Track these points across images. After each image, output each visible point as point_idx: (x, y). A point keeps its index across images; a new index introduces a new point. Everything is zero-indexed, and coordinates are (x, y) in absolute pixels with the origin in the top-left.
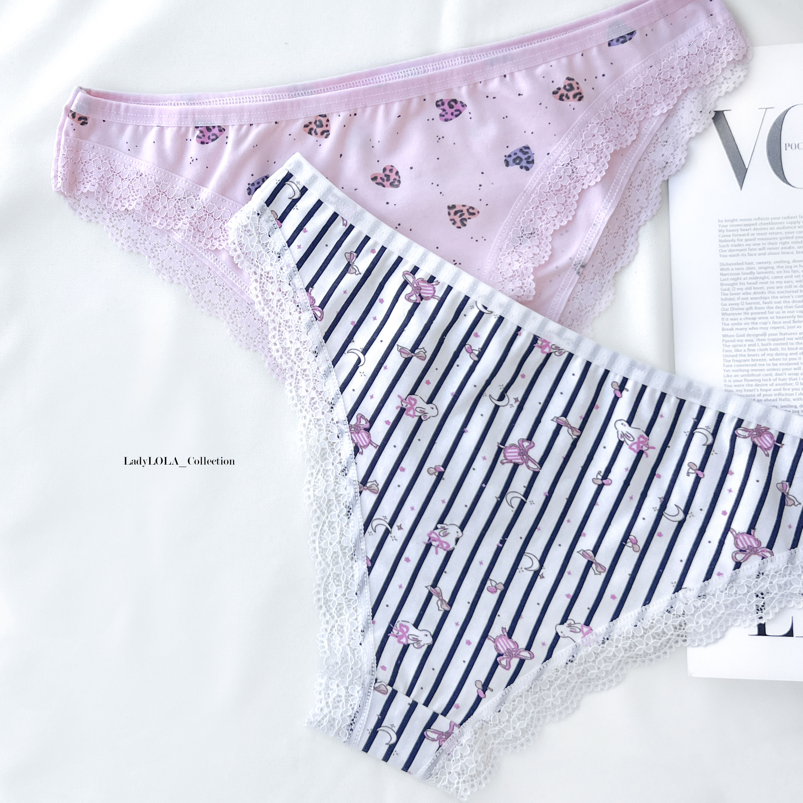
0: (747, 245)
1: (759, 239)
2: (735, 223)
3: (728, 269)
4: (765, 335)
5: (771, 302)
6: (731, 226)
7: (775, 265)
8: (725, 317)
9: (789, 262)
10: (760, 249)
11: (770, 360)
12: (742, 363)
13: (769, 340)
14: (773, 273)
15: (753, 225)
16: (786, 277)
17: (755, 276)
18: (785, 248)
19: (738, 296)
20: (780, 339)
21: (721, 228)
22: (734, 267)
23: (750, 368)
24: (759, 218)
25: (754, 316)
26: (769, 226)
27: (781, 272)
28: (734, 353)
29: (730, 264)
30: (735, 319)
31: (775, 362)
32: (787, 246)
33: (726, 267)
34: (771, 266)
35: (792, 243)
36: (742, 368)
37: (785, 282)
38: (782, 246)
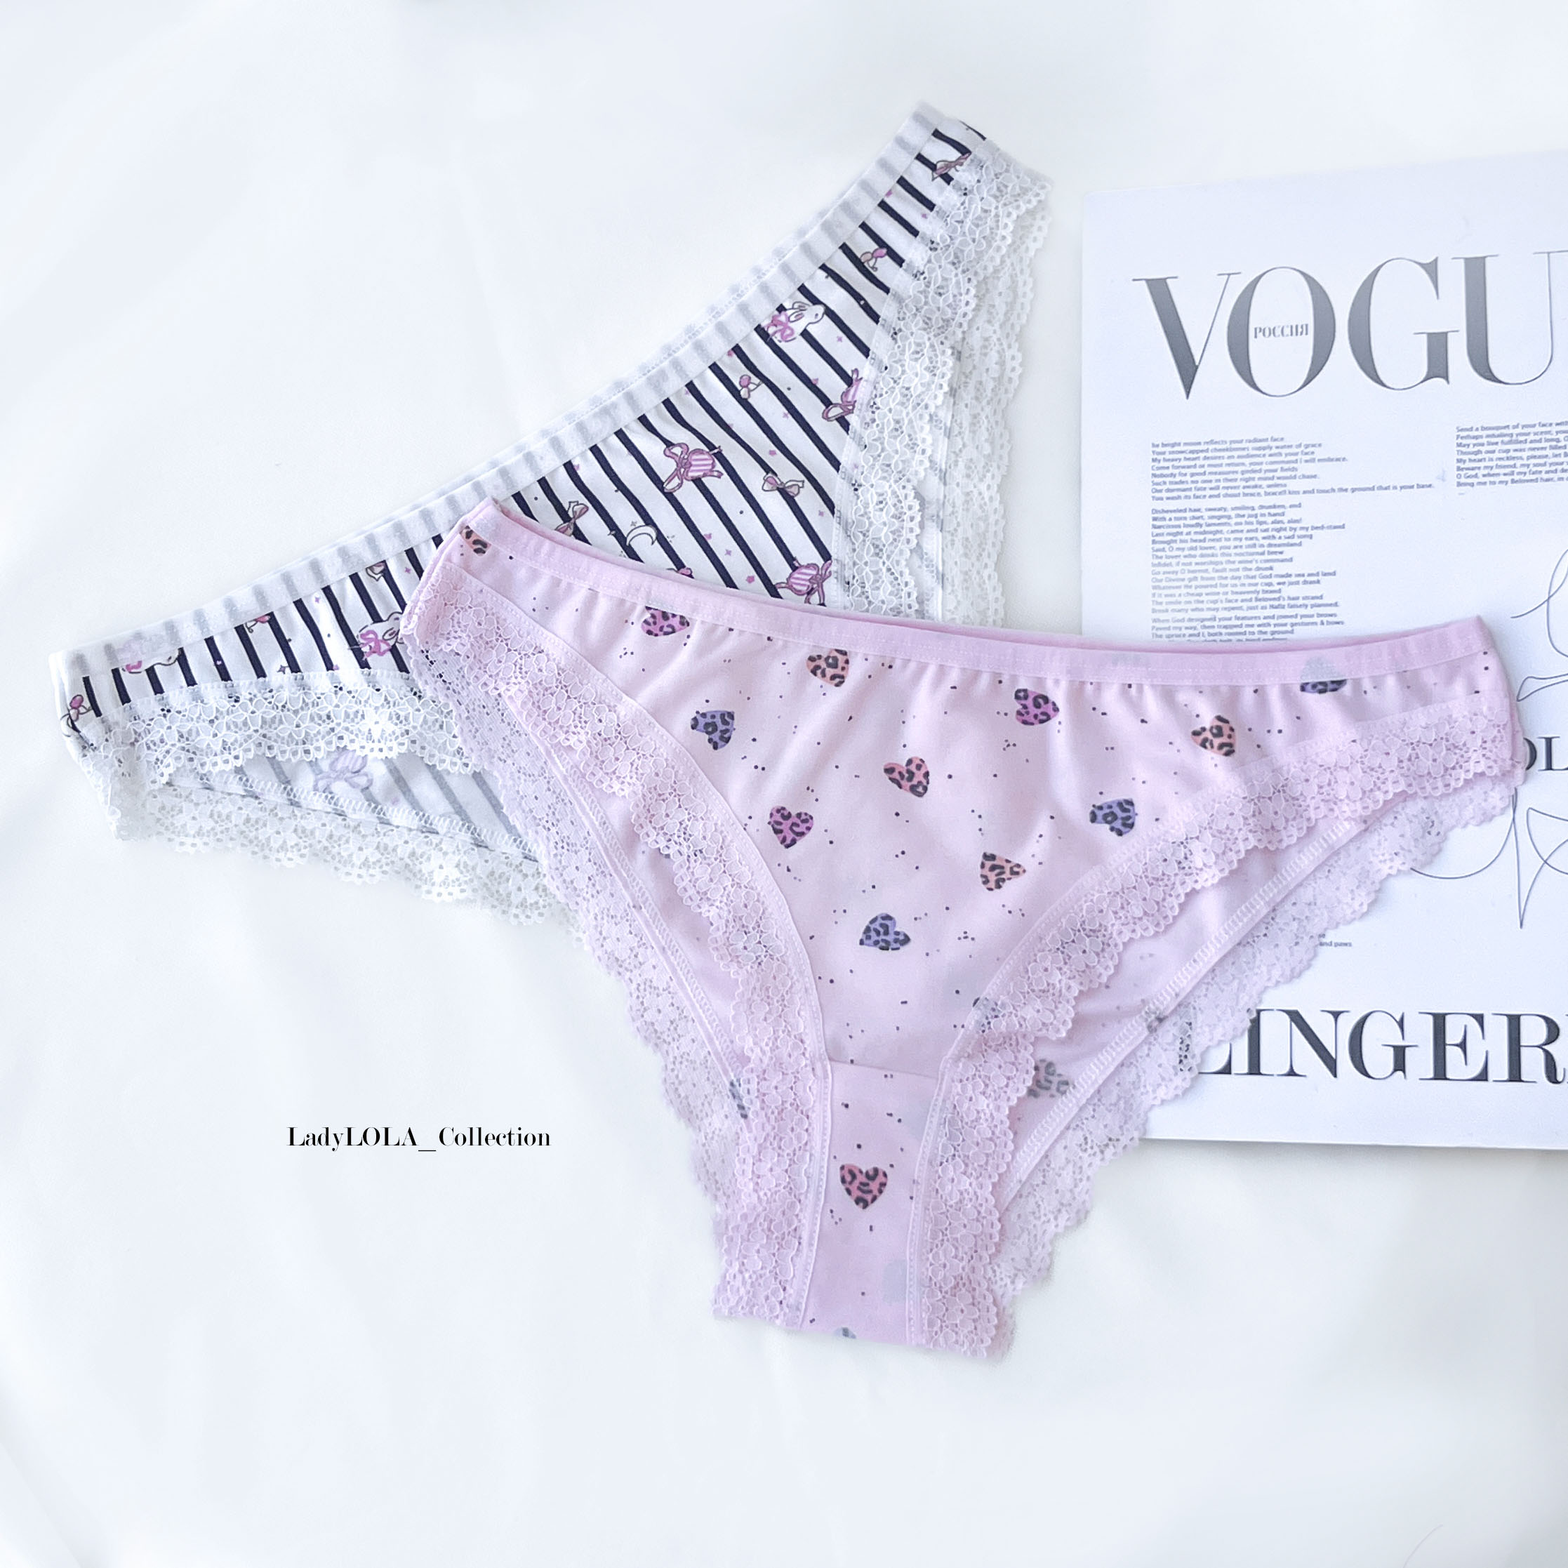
0: (1193, 482)
1: (1210, 473)
2: (1177, 449)
3: (1164, 519)
4: (1214, 619)
5: (1224, 570)
6: (1171, 453)
7: (1233, 514)
8: (1157, 592)
9: (1253, 509)
10: (1211, 489)
13: (1219, 627)
14: (1230, 525)
15: (1202, 451)
16: (1248, 531)
17: (1202, 530)
18: (1248, 487)
19: (1178, 560)
20: (1236, 626)
21: (1155, 456)
22: (1173, 515)
24: (1212, 442)
25: (1199, 591)
26: (1226, 454)
27: (1241, 524)
29: (1167, 512)
30: (1171, 595)
32: (1251, 483)
33: (1161, 515)
34: (1226, 513)
35: (1259, 479)
37: (1246, 539)
38: (1244, 484)
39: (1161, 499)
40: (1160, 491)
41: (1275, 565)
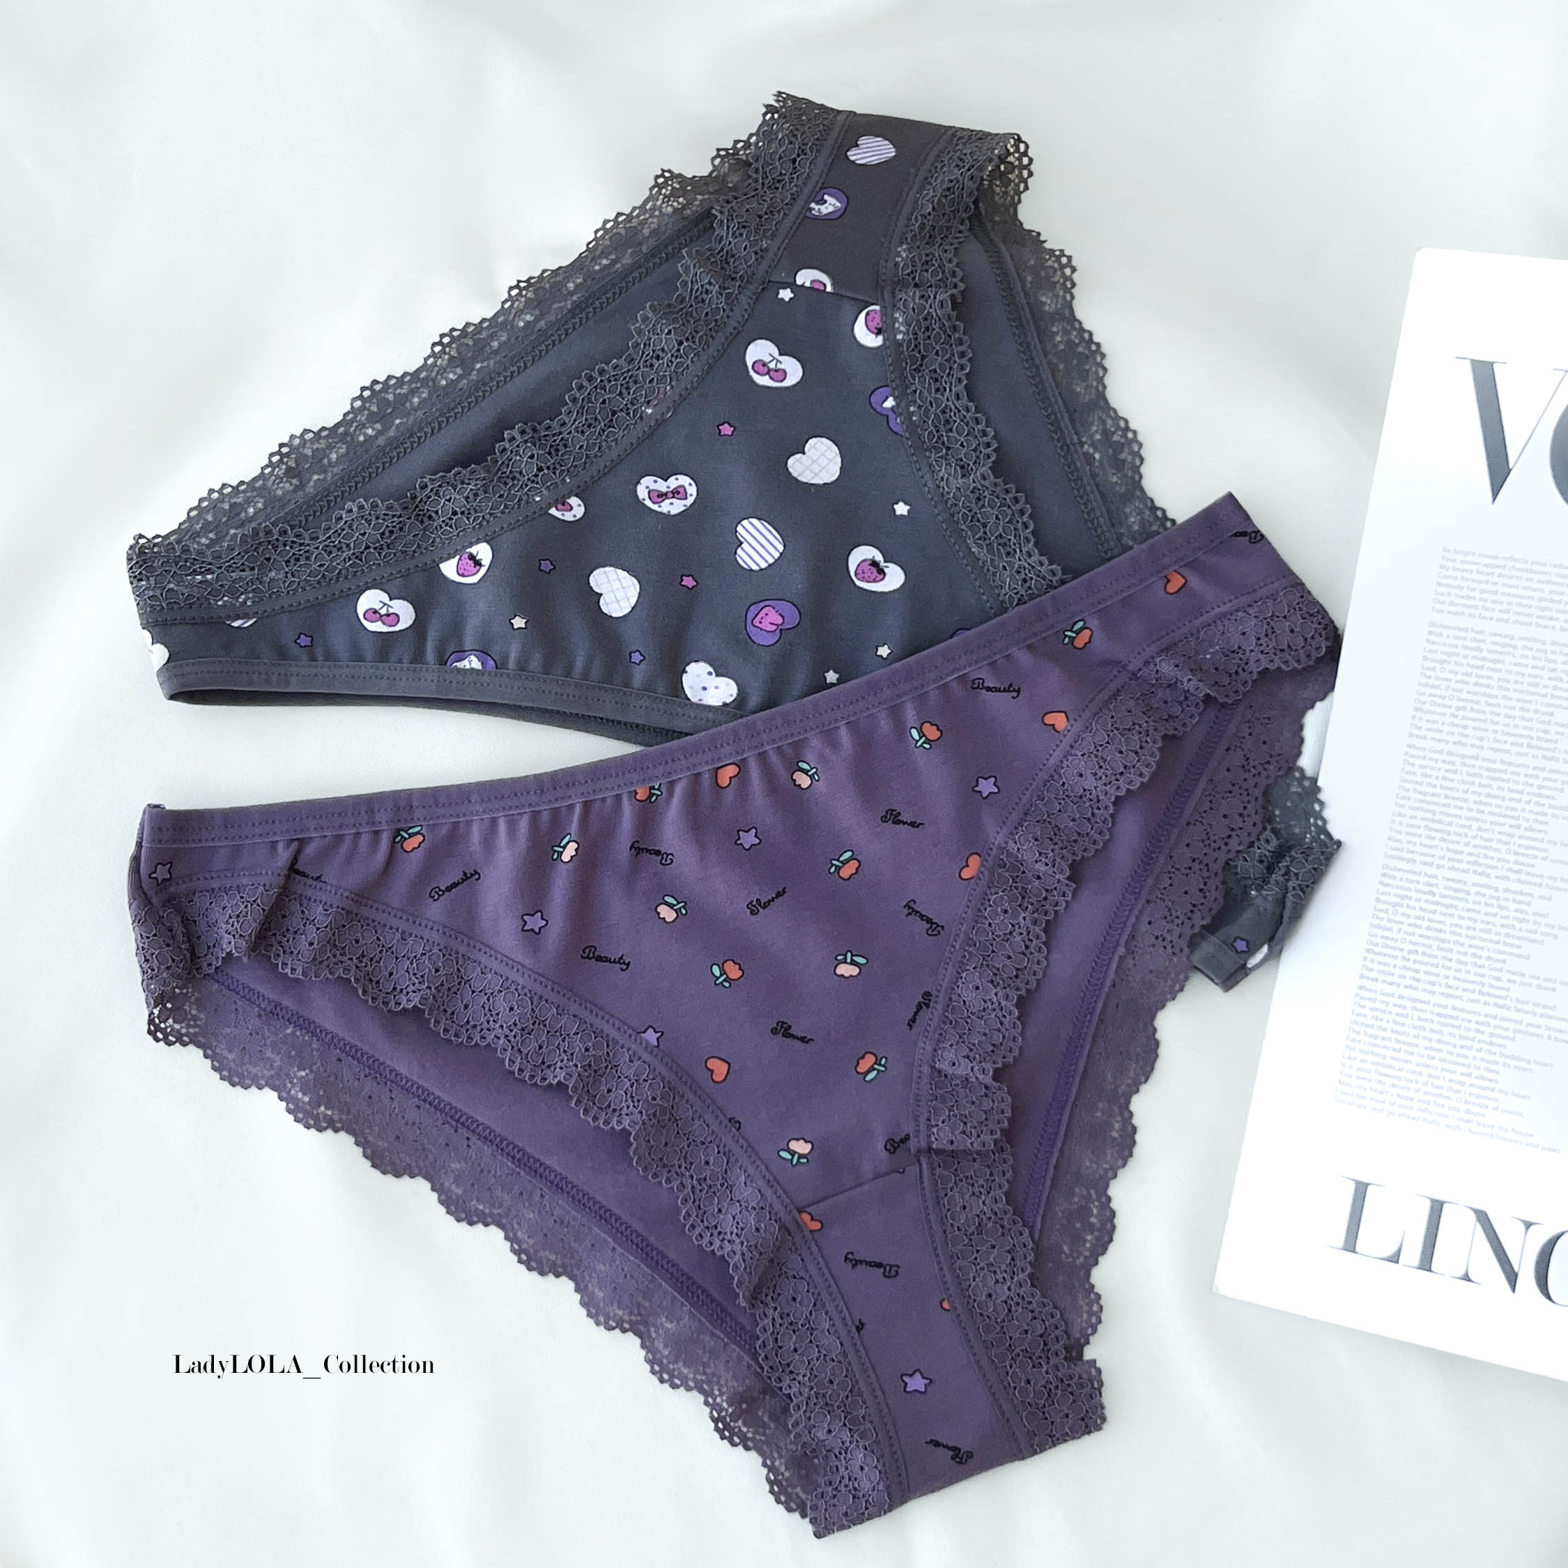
0: (1481, 599)
1: (1503, 594)
2: (1469, 558)
3: (1441, 635)
6: (1462, 562)
7: (1520, 644)
8: (1419, 714)
9: (1544, 643)
11: (1475, 802)
12: (1428, 798)
16: (1533, 667)
17: (1481, 655)
19: (1448, 683)
20: (1500, 771)
21: (1445, 562)
22: (1452, 633)
23: (1438, 809)
24: (1511, 559)
25: (1465, 723)
26: (1525, 575)
27: (1527, 657)
28: (1419, 779)
29: (1446, 627)
30: (1433, 722)
31: (1482, 808)
32: (1547, 614)
33: (1438, 630)
34: (1512, 642)
35: (1558, 611)
36: (1426, 806)
37: (1530, 675)
38: (1538, 613)
39: (1442, 611)
40: (1443, 603)
41: (1556, 710)
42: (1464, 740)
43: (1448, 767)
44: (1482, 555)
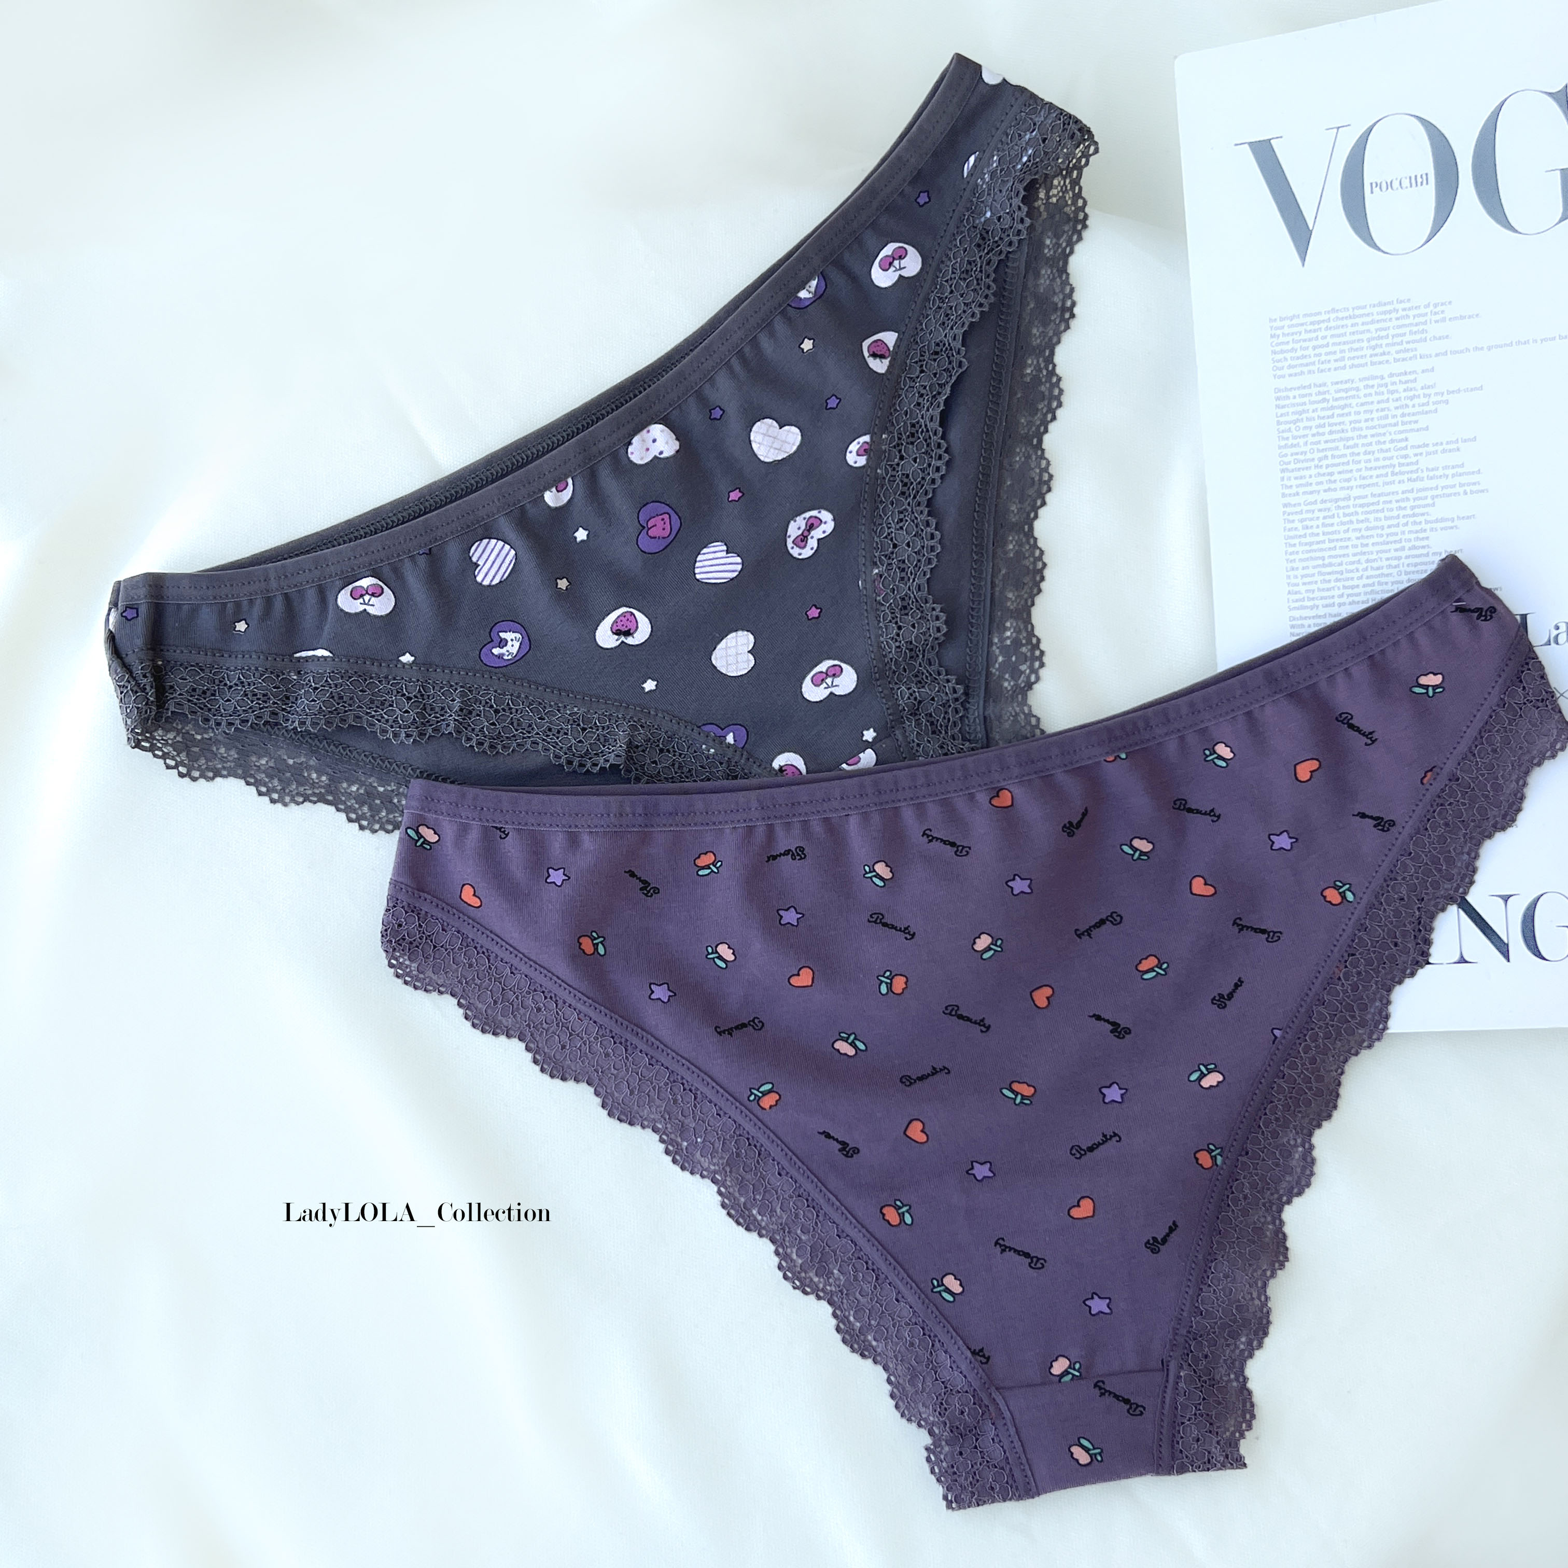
0: (1316, 355)
1: (1334, 344)
2: (1295, 321)
3: (1288, 397)
4: (1348, 498)
5: (1356, 445)
6: (1290, 326)
7: (1361, 385)
8: (1286, 475)
9: (1382, 378)
10: (1336, 361)
11: (1358, 538)
12: (1315, 547)
13: (1354, 506)
14: (1359, 397)
15: (1323, 321)
16: (1379, 402)
17: (1329, 405)
18: (1376, 355)
19: (1305, 440)
20: (1373, 504)
21: (1273, 332)
22: (1297, 393)
23: (1326, 554)
24: (1333, 310)
25: (1330, 470)
26: (1349, 322)
27: (1370, 395)
28: (1302, 532)
29: (1290, 389)
30: (1301, 478)
31: (1365, 541)
32: (1378, 351)
33: (1284, 394)
34: (1354, 385)
35: (1387, 345)
36: (1313, 555)
37: (1377, 410)
38: (1371, 352)
39: (1283, 376)
40: (1282, 368)
41: (1408, 435)
42: (1333, 486)
43: (1326, 514)
44: (1305, 315)
